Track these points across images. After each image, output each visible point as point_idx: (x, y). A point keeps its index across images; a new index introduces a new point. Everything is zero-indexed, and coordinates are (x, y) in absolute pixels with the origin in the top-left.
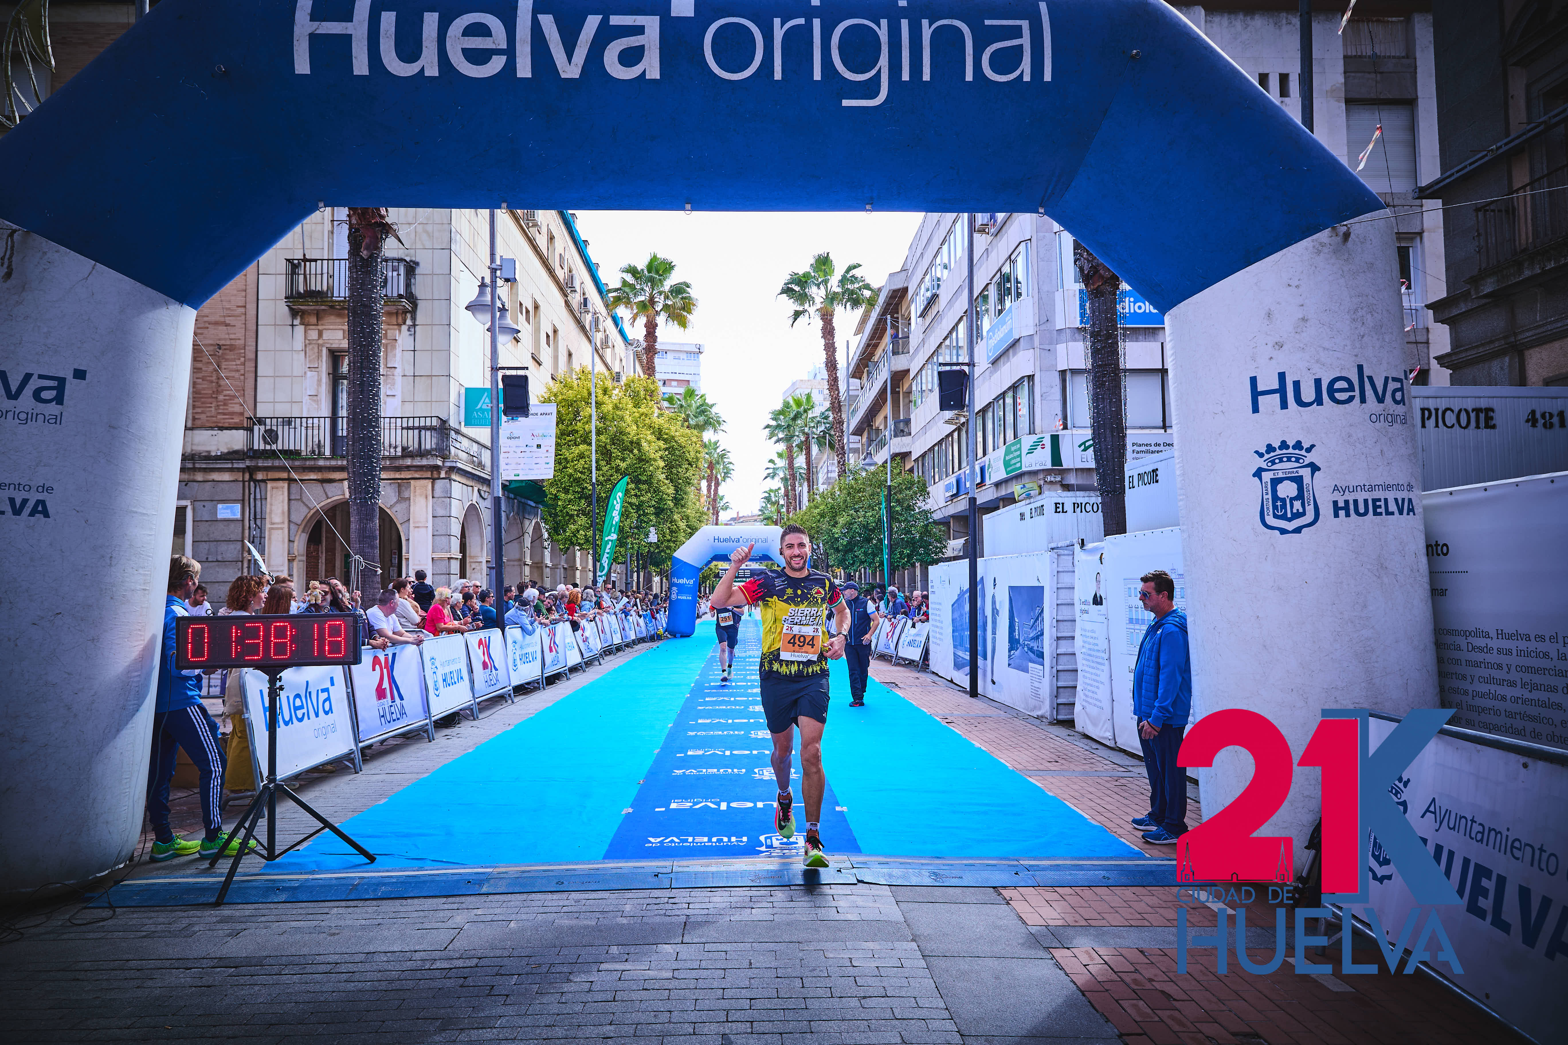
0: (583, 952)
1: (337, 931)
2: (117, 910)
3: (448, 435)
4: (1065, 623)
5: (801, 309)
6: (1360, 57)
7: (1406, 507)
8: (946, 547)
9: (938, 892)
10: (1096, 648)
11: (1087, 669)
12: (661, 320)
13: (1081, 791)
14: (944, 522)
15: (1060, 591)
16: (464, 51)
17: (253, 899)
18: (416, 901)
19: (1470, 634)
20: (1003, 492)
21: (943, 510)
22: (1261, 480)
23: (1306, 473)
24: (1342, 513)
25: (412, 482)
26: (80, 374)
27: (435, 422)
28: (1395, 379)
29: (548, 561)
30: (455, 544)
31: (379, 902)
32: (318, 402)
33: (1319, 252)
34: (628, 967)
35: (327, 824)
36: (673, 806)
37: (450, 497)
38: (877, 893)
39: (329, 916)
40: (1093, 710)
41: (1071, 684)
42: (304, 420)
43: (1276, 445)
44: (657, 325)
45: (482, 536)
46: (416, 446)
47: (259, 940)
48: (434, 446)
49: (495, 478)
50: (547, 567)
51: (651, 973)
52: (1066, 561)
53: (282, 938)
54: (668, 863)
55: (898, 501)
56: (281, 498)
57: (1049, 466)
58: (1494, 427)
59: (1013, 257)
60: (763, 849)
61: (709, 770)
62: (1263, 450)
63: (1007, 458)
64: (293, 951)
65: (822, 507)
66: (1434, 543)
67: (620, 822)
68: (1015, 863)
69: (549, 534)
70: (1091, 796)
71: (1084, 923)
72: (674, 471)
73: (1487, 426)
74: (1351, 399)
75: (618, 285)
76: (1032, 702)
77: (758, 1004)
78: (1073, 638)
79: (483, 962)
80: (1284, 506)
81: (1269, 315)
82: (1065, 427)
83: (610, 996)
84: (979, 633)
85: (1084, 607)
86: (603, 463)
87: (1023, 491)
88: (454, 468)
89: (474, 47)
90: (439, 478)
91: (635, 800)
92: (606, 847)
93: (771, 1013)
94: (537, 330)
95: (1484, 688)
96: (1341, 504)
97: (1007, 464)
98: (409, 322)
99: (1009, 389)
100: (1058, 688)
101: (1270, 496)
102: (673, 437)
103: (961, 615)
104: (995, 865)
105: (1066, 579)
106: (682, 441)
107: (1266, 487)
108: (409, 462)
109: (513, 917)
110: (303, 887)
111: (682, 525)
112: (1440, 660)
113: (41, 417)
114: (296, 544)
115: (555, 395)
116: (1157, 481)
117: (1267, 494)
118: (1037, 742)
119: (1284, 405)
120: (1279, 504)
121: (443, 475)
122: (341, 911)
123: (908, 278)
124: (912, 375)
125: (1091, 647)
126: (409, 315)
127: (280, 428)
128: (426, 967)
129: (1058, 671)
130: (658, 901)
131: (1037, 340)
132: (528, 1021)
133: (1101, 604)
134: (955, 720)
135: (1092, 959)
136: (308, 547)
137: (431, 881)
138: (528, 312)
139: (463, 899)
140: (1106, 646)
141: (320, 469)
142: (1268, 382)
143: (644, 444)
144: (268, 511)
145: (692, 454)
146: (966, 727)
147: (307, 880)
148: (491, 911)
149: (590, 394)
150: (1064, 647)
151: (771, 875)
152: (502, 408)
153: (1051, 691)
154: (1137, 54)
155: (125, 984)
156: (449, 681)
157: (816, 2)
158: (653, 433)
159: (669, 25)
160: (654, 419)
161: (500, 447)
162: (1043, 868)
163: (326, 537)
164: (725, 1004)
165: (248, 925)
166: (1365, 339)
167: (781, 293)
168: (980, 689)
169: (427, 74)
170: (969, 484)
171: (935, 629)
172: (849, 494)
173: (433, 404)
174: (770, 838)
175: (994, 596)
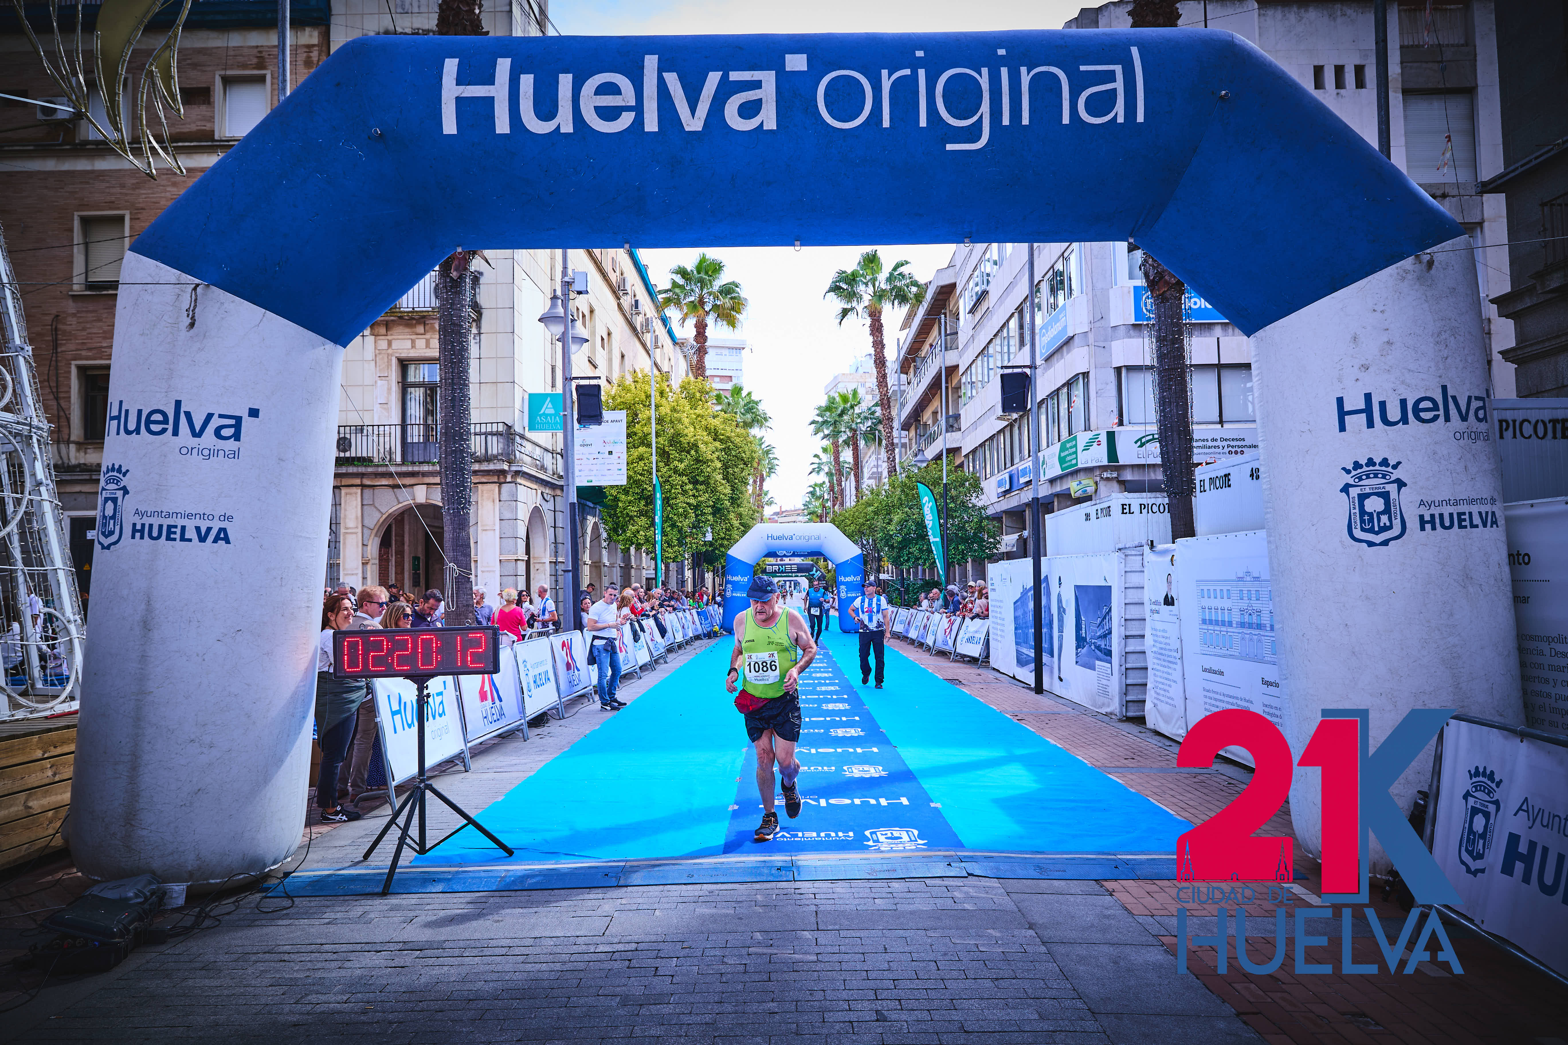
0: (730, 937)
1: (500, 919)
2: (295, 899)
3: (513, 440)
4: (1133, 622)
5: (849, 306)
6: (1418, 46)
7: (1489, 520)
8: (999, 542)
9: (1044, 884)
10: (1168, 647)
11: (1159, 667)
12: (710, 320)
13: (1163, 788)
14: (997, 518)
15: (1128, 590)
16: (596, 108)
18: (562, 892)
19: (1553, 640)
20: (1058, 488)
21: (995, 505)
22: (1348, 495)
23: (1392, 488)
24: (1428, 527)
25: (480, 486)
26: (254, 413)
27: (501, 428)
28: (1477, 398)
29: (605, 560)
30: (522, 545)
31: (530, 893)
32: (388, 410)
33: (1403, 279)
34: (775, 951)
35: (470, 821)
37: (516, 501)
38: (988, 884)
39: (487, 905)
40: (1165, 708)
41: (1140, 681)
42: (376, 428)
43: (1363, 462)
44: (706, 325)
45: (545, 538)
46: (483, 451)
48: (500, 451)
49: (571, 485)
50: (604, 566)
51: (797, 957)
52: (1134, 561)
54: (787, 857)
55: (952, 497)
56: (355, 503)
57: (1105, 462)
59: (1066, 255)
60: (871, 843)
62: (1350, 467)
63: (1063, 455)
65: (876, 505)
66: (1515, 553)
68: (1113, 857)
69: (609, 535)
70: (1172, 793)
72: (730, 471)
73: (1564, 437)
74: (1436, 418)
75: (668, 286)
76: (1101, 700)
77: (902, 984)
78: (1143, 636)
79: (641, 946)
80: (1371, 520)
81: (1355, 339)
82: (1121, 423)
83: (765, 977)
84: (1044, 630)
85: (1154, 607)
86: (661, 464)
88: (520, 471)
89: (605, 105)
90: (505, 482)
93: (916, 992)
94: (593, 333)
96: (1427, 518)
97: (1062, 460)
98: (474, 330)
99: (1063, 386)
100: (1127, 685)
101: (1357, 511)
102: (729, 438)
103: (1025, 613)
104: (1093, 859)
105: (1134, 579)
106: (737, 440)
107: (1353, 502)
108: (476, 467)
109: (656, 906)
110: (456, 877)
111: (736, 523)
112: (1523, 665)
113: (221, 453)
114: (369, 548)
115: (613, 398)
116: (1229, 486)
118: (1110, 739)
120: (1366, 518)
121: (509, 479)
122: (497, 900)
123: (957, 274)
124: (961, 370)
125: (1163, 646)
126: (474, 324)
127: (353, 436)
128: (592, 951)
129: (1126, 669)
130: (785, 892)
131: (1091, 337)
132: (698, 998)
133: (1173, 605)
134: (1025, 717)
136: (380, 551)
137: (572, 872)
138: (584, 316)
139: (605, 890)
140: (1178, 645)
141: (391, 475)
142: (1354, 402)
143: (702, 447)
144: (342, 516)
145: (747, 453)
146: (1038, 725)
147: (457, 872)
148: (635, 901)
149: (648, 396)
150: (1133, 645)
151: (885, 868)
152: (576, 416)
153: (1120, 688)
154: (1226, 95)
155: (327, 965)
156: (538, 682)
157: (920, 54)
158: (708, 435)
159: (784, 79)
160: (711, 420)
161: (573, 454)
162: (1141, 863)
163: (396, 541)
164: (871, 984)
165: (417, 913)
166: (1449, 360)
167: (829, 292)
168: (1046, 686)
169: (562, 131)
170: (1023, 480)
171: (996, 626)
172: (903, 491)
173: (499, 410)
174: (875, 833)
175: (1059, 595)
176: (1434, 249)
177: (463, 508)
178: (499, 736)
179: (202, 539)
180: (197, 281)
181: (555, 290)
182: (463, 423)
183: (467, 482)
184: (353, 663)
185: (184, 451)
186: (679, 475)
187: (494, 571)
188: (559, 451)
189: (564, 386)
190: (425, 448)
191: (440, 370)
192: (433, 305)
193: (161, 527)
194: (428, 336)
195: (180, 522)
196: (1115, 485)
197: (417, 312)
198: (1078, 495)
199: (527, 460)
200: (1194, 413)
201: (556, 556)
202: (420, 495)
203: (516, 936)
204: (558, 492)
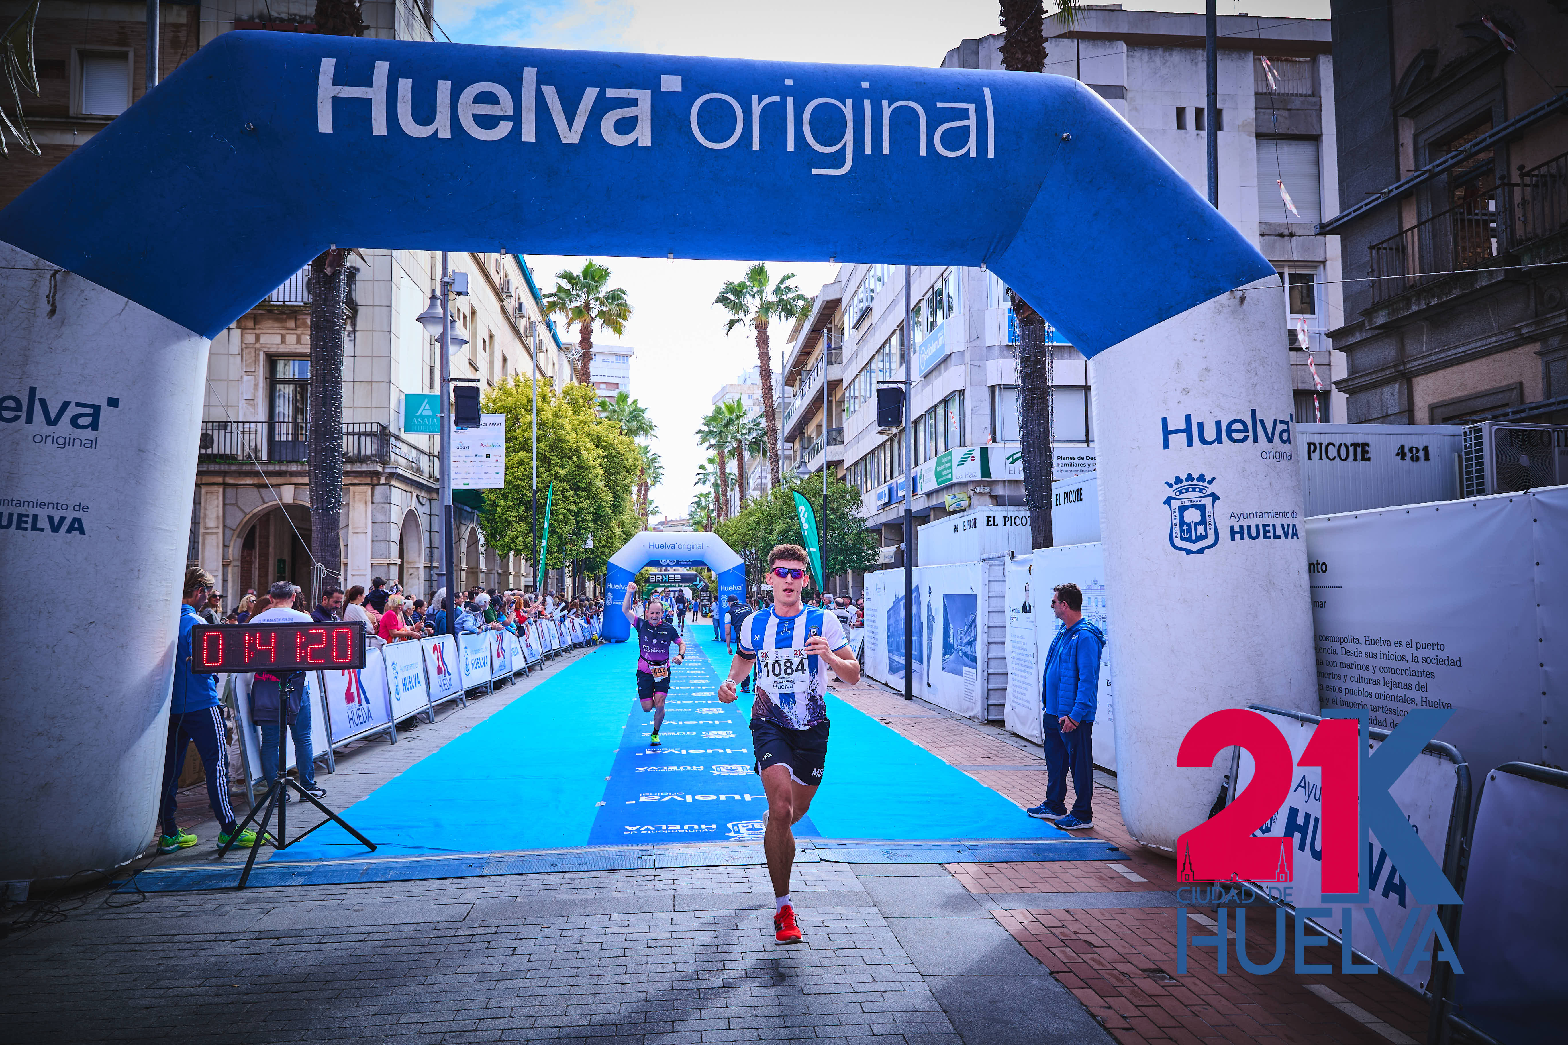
0: (589, 920)
1: (360, 908)
2: (146, 894)
3: (388, 441)
4: (995, 629)
5: (736, 317)
6: (1269, 94)
7: (1291, 532)
8: (878, 554)
9: (891, 868)
10: (1025, 652)
11: (1016, 672)
12: (596, 325)
13: (1012, 783)
14: (877, 530)
15: (991, 599)
16: (474, 116)
17: (272, 884)
18: (424, 882)
19: (1344, 640)
20: (934, 502)
21: (875, 518)
22: (1170, 507)
24: (1237, 536)
25: (351, 487)
26: (113, 402)
27: (375, 428)
28: (1282, 422)
29: (483, 567)
30: (395, 549)
31: (391, 884)
32: (254, 406)
33: (1219, 312)
34: (631, 931)
35: (332, 816)
36: (642, 799)
37: (390, 503)
38: (839, 869)
39: (348, 896)
40: (1021, 710)
41: (1000, 686)
42: (240, 425)
43: (1183, 477)
44: (592, 331)
45: (419, 542)
46: (356, 451)
47: (291, 917)
48: (374, 452)
49: (446, 487)
50: (482, 572)
51: (652, 935)
52: (997, 571)
53: (312, 914)
54: (649, 847)
55: (832, 509)
56: (216, 502)
57: (979, 478)
58: (1369, 459)
59: (945, 275)
60: (732, 834)
61: (670, 768)
62: (1172, 481)
63: (939, 469)
64: (326, 924)
65: (758, 515)
66: (1315, 562)
67: (596, 813)
68: (957, 843)
69: (486, 540)
70: (1021, 787)
71: (1019, 891)
72: (612, 477)
73: (1363, 459)
74: (1246, 438)
75: (554, 290)
76: (965, 704)
77: (749, 956)
78: (1003, 643)
79: (500, 930)
80: (1189, 530)
81: (1178, 365)
82: (994, 440)
83: (620, 953)
84: (914, 638)
86: (542, 470)
87: (954, 501)
88: (394, 474)
89: (483, 113)
90: (379, 484)
91: (605, 794)
92: (587, 836)
93: (762, 962)
94: (474, 335)
95: (1354, 686)
96: (1237, 529)
97: (938, 475)
98: (349, 328)
99: (940, 402)
100: (989, 690)
101: (1178, 521)
102: (611, 445)
103: (897, 621)
104: (940, 845)
105: (996, 588)
106: (621, 448)
107: (1175, 513)
108: (348, 467)
109: (518, 893)
110: (316, 871)
111: (618, 531)
112: (1319, 663)
113: (77, 442)
114: (231, 549)
115: (494, 401)
116: (1081, 500)
117: (1175, 519)
118: (970, 740)
119: (1190, 443)
120: (1185, 528)
121: (383, 481)
122: (358, 891)
123: (843, 290)
124: (845, 384)
125: (1021, 652)
126: (349, 321)
127: (216, 432)
128: (452, 934)
129: (989, 674)
130: (645, 878)
131: (967, 355)
132: (554, 973)
133: (1029, 611)
134: (892, 721)
135: (1027, 918)
136: (242, 552)
137: (436, 864)
138: (465, 317)
139: (468, 880)
140: (1034, 651)
141: (257, 474)
142: (1177, 422)
143: (584, 453)
144: (202, 515)
145: (631, 461)
146: (904, 727)
147: (319, 866)
148: (496, 889)
149: (530, 401)
150: (995, 652)
151: (743, 855)
152: (453, 418)
153: (983, 692)
154: (1068, 137)
155: (181, 954)
156: (408, 685)
157: (789, 82)
158: (592, 440)
159: (659, 99)
160: (593, 426)
161: (449, 457)
162: (983, 848)
163: (260, 542)
164: (721, 957)
165: (275, 905)
166: (1258, 387)
167: (716, 302)
168: (915, 692)
169: (439, 136)
170: (901, 494)
171: (871, 634)
172: (785, 502)
173: (374, 410)
174: (737, 825)
175: (929, 604)
176: (1247, 286)
177: (332, 508)
178: (365, 738)
179: (55, 529)
180: (56, 267)
181: (434, 291)
182: (334, 421)
183: (338, 481)
184: (212, 657)
185: (38, 439)
186: (560, 481)
187: (365, 575)
188: (436, 453)
189: (442, 387)
190: (294, 447)
191: (312, 366)
192: (305, 299)
193: (11, 515)
194: (299, 332)
195: (32, 511)
196: (987, 499)
197: (288, 306)
198: (952, 508)
199: (403, 462)
200: (1054, 431)
201: (431, 561)
202: (288, 494)
203: (376, 923)
204: (435, 496)
